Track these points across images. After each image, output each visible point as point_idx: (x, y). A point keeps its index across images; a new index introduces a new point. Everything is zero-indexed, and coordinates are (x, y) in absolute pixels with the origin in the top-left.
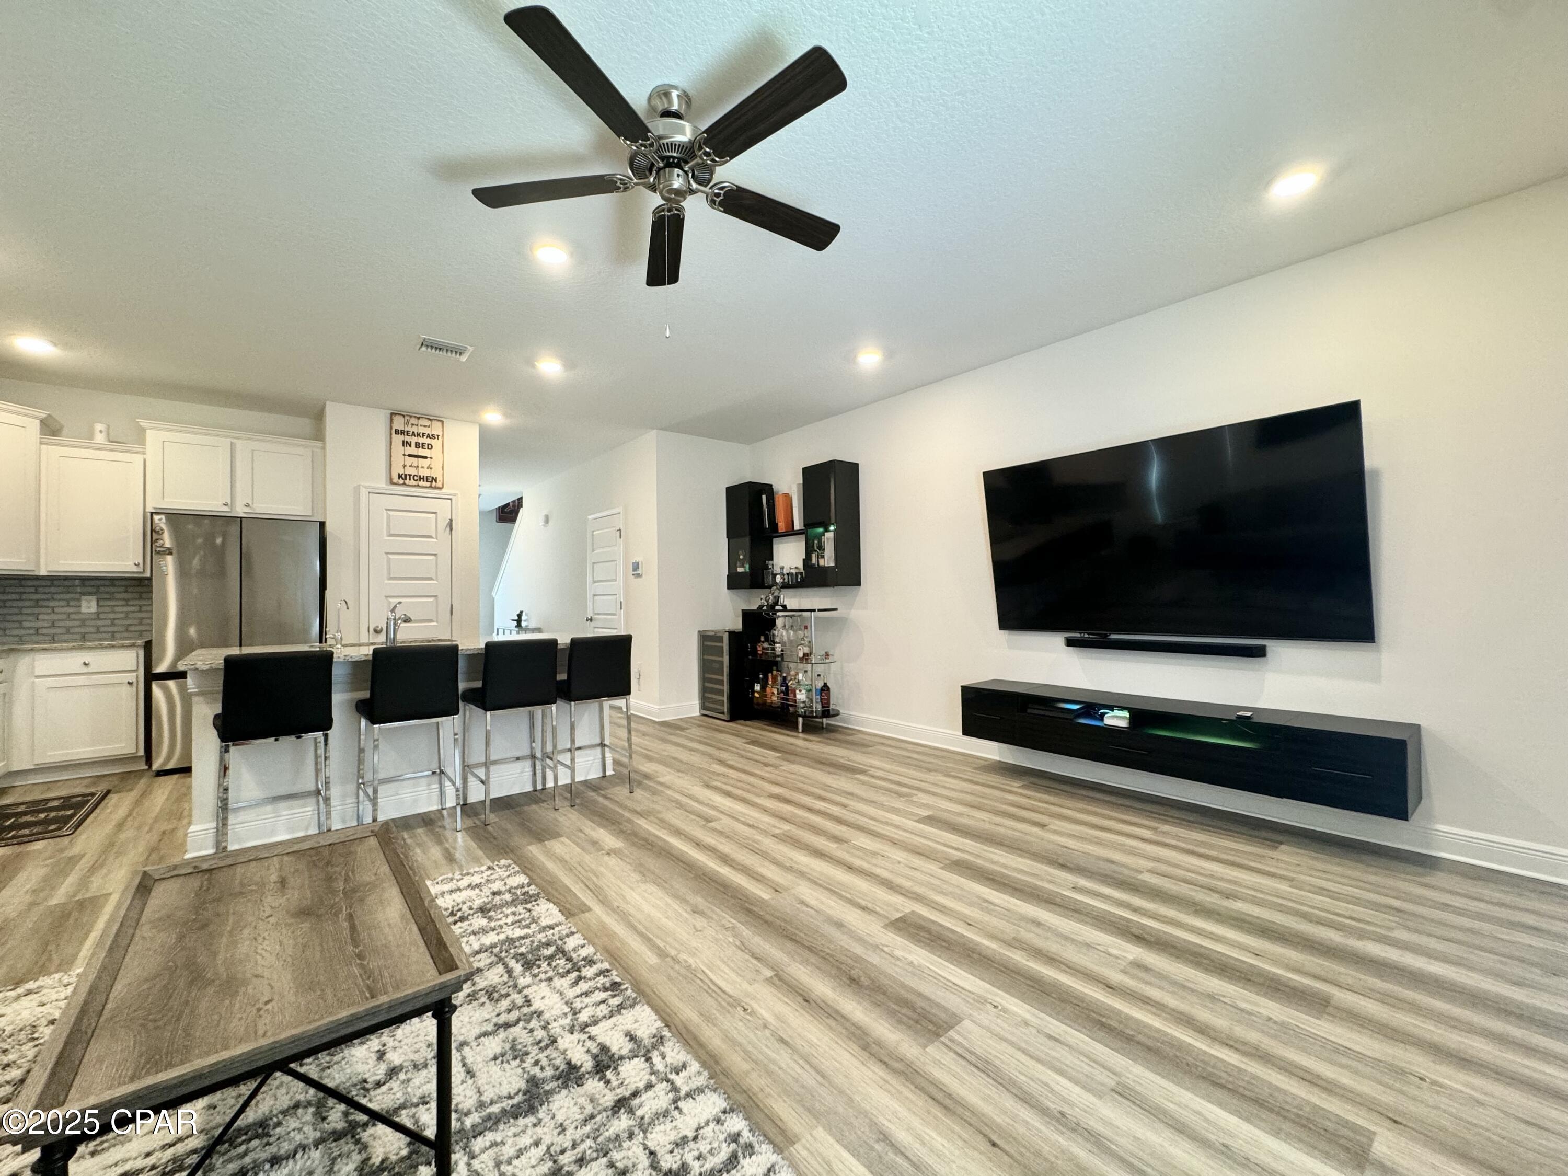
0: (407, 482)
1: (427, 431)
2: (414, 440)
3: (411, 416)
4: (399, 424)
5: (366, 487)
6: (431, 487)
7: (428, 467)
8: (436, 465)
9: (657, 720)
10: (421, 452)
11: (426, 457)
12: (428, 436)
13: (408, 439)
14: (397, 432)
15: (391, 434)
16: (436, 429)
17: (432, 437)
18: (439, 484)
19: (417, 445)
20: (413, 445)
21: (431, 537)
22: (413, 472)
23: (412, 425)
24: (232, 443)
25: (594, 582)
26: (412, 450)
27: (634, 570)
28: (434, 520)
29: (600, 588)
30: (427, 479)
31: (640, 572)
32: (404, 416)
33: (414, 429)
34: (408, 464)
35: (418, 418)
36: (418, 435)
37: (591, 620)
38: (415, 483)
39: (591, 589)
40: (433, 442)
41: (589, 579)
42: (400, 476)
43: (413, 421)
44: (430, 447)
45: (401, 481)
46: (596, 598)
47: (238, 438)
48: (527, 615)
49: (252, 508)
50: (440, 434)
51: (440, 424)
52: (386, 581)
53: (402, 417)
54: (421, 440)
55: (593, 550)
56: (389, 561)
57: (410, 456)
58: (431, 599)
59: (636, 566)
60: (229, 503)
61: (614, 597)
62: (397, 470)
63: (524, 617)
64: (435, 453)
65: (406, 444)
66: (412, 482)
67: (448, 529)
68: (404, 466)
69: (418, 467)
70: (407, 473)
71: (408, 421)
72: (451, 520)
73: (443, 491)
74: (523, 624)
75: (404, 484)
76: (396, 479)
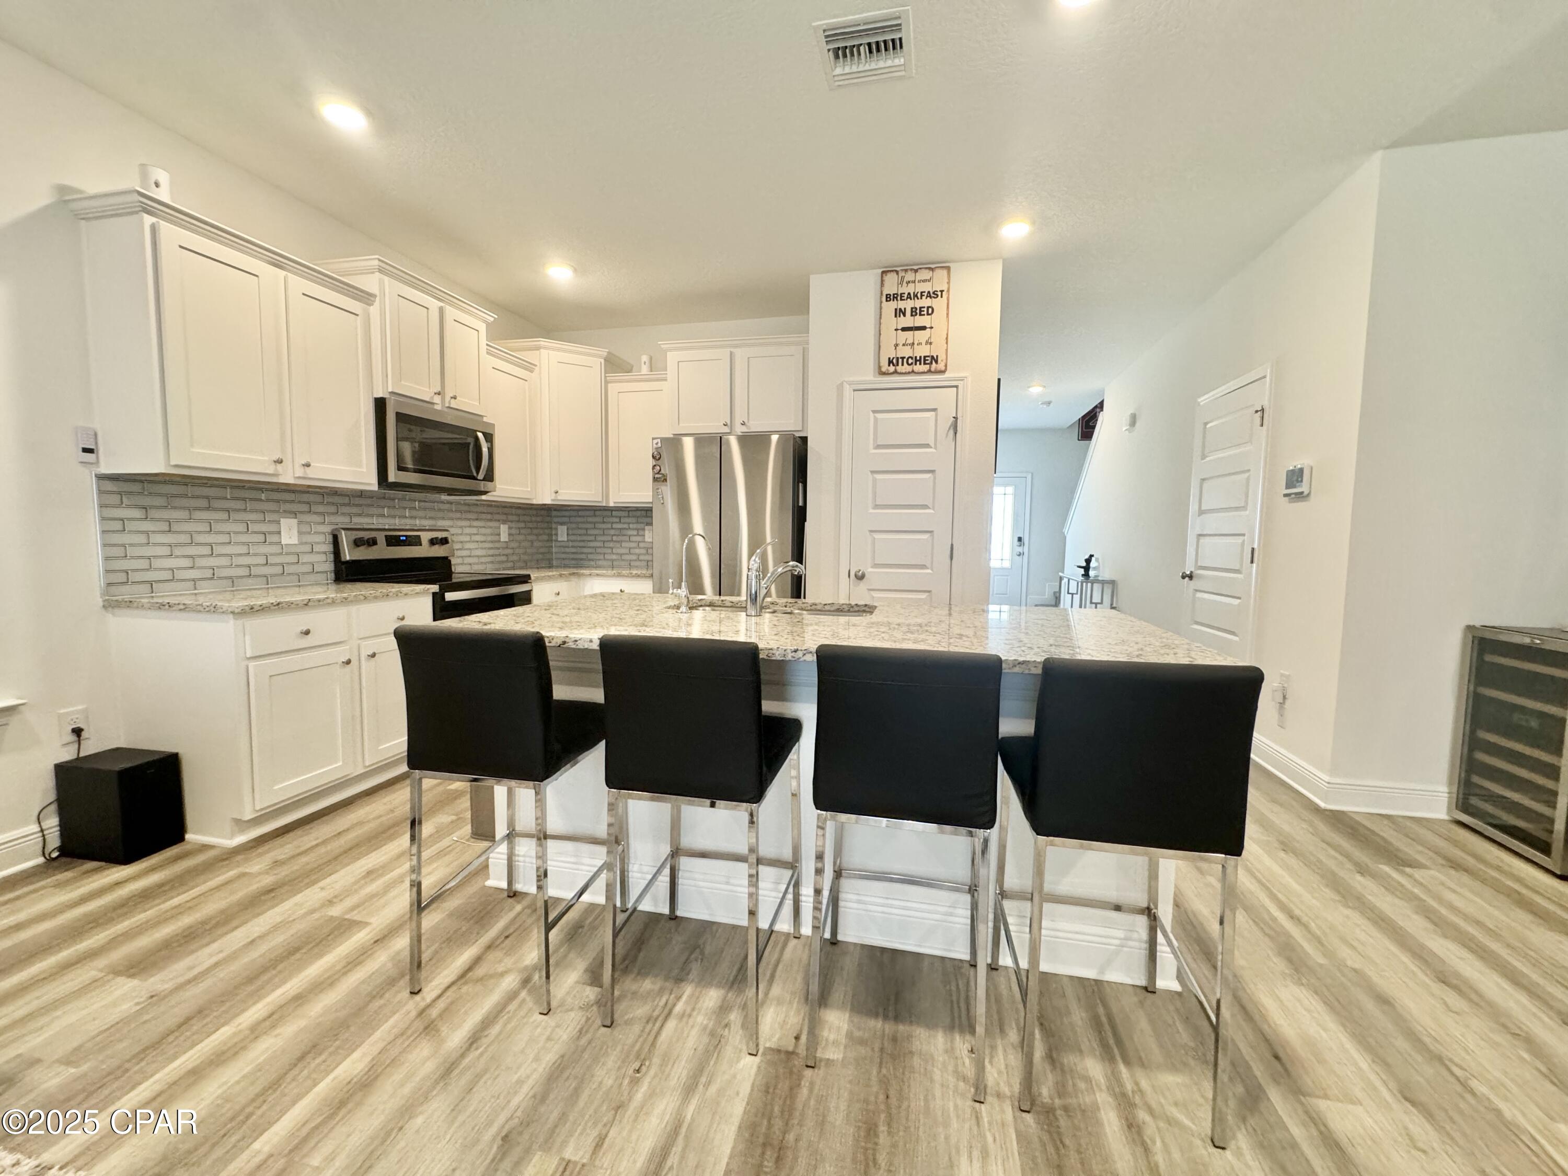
0: (900, 368)
1: (927, 287)
2: (908, 305)
3: (906, 271)
4: (891, 286)
5: (850, 383)
6: (929, 371)
7: (927, 343)
8: (937, 336)
9: (1322, 805)
10: (920, 321)
11: (924, 328)
12: (929, 295)
13: (902, 305)
14: (888, 298)
15: (881, 302)
16: (939, 281)
17: (933, 295)
18: (941, 366)
19: (914, 312)
20: (908, 312)
21: (927, 446)
22: (906, 352)
23: (908, 282)
24: (731, 353)
25: (1201, 512)
26: (908, 321)
27: (1288, 486)
28: (932, 423)
29: (1212, 523)
30: (923, 360)
31: (1304, 488)
32: (897, 272)
33: (911, 289)
34: (901, 341)
35: (916, 271)
36: (916, 296)
37: (1191, 577)
38: (909, 368)
39: (1195, 525)
40: (936, 303)
41: (1193, 508)
42: (890, 362)
43: (910, 276)
44: (930, 311)
45: (892, 369)
46: (1202, 540)
47: (736, 346)
48: (1097, 560)
49: (748, 427)
50: (945, 288)
51: (945, 272)
52: (871, 511)
53: (894, 274)
54: (918, 303)
55: (1203, 457)
56: (875, 480)
57: (904, 329)
58: (925, 536)
59: (1295, 477)
60: (729, 423)
61: (1239, 540)
62: (889, 352)
63: (1093, 564)
64: (936, 320)
65: (900, 312)
66: (906, 368)
67: (952, 432)
68: (896, 345)
69: (913, 344)
70: (899, 356)
71: (903, 278)
72: (956, 418)
73: (947, 375)
74: (1092, 573)
75: (896, 372)
76: (885, 367)
